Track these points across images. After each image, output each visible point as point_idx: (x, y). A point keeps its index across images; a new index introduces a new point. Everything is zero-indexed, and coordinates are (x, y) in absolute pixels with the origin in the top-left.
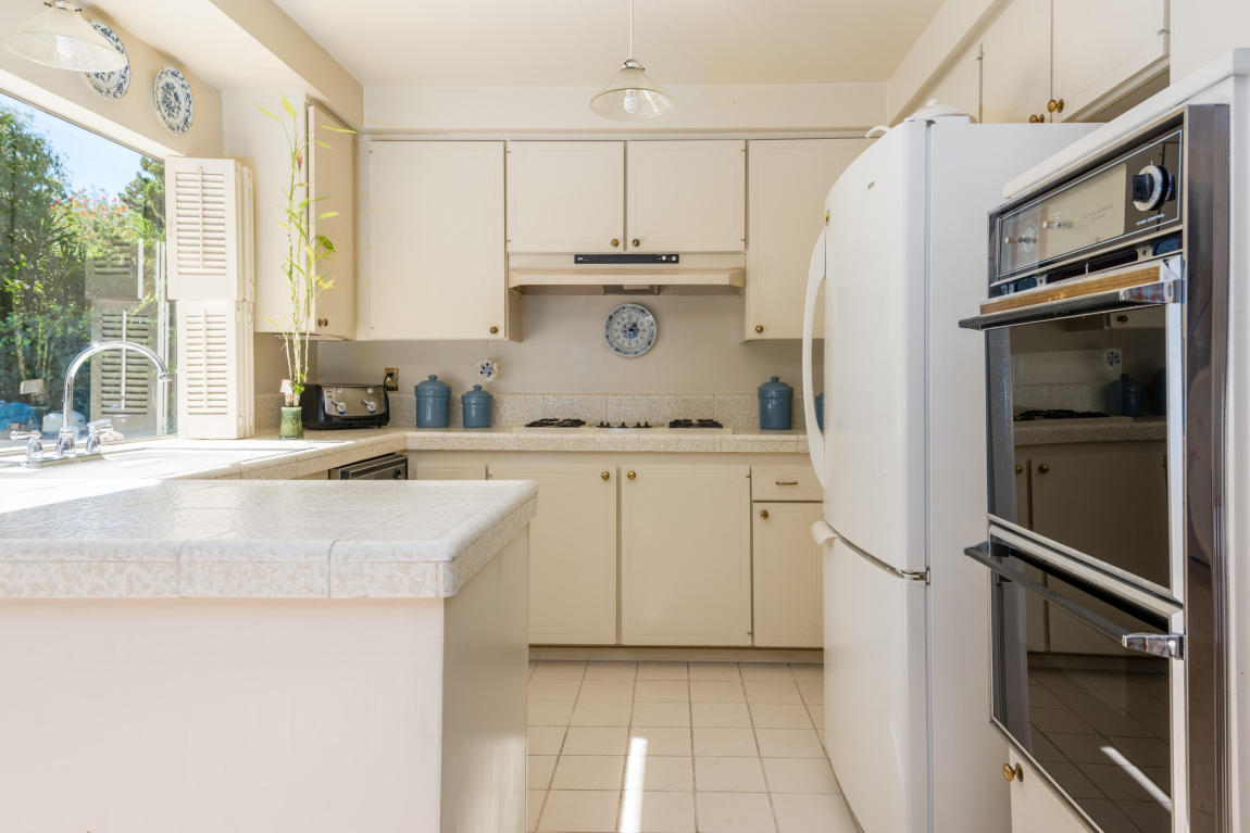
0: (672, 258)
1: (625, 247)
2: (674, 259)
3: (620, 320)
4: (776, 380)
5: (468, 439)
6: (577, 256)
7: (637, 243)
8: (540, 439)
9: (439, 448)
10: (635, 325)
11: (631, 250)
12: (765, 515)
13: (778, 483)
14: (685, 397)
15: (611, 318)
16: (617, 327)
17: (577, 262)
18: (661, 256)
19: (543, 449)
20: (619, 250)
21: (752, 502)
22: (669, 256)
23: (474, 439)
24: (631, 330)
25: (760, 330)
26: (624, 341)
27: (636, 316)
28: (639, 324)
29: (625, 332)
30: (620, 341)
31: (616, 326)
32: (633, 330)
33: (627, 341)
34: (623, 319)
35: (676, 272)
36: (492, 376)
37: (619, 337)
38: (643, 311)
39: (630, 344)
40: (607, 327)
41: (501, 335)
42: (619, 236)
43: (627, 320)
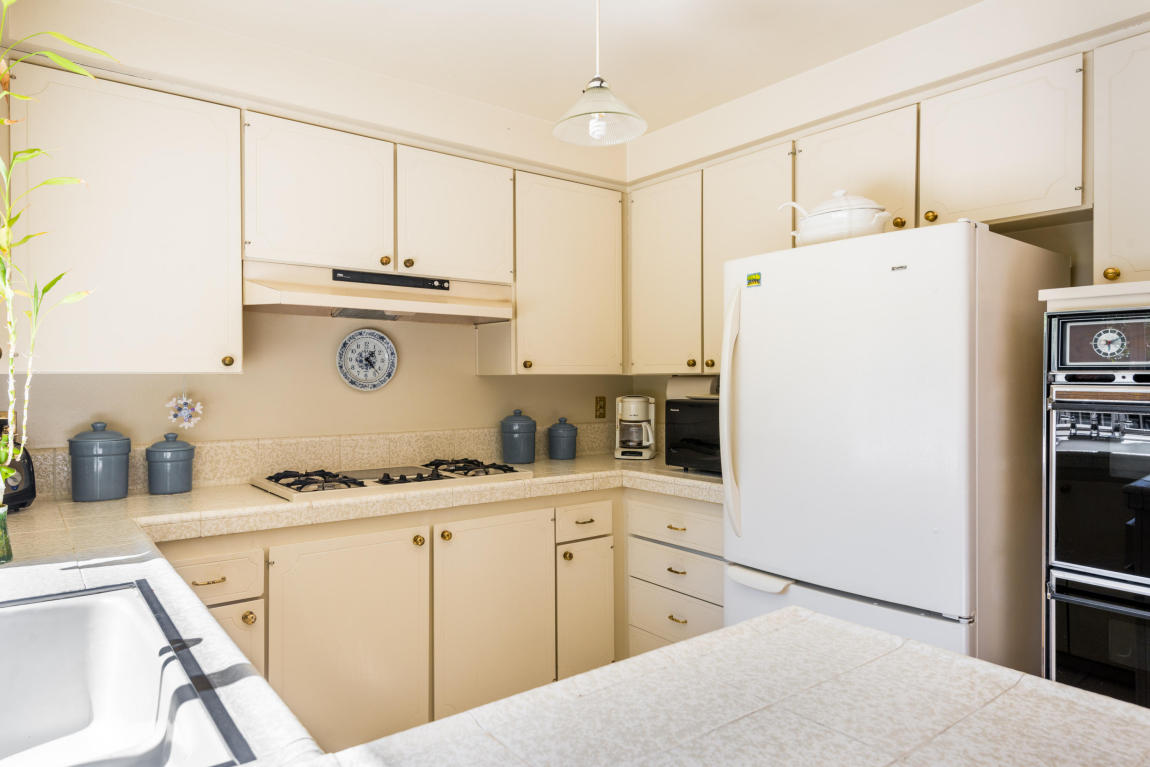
0: (443, 285)
1: (396, 266)
2: (446, 285)
3: (354, 347)
4: (518, 414)
5: (240, 517)
6: (335, 272)
7: (409, 263)
8: (340, 505)
9: (194, 535)
10: (372, 354)
11: (403, 271)
12: (568, 556)
13: (577, 523)
14: (426, 434)
15: (345, 345)
16: (352, 356)
17: (335, 278)
18: (433, 281)
19: (345, 517)
20: (389, 270)
21: (557, 545)
22: (442, 282)
23: (249, 516)
24: (367, 359)
25: (527, 365)
26: (360, 373)
27: (374, 344)
28: (376, 354)
29: (361, 361)
30: (355, 372)
31: (350, 355)
32: (369, 362)
33: (362, 373)
34: (358, 346)
35: (443, 300)
36: (194, 420)
37: (353, 367)
38: (382, 338)
39: (366, 375)
40: (341, 355)
41: (238, 367)
42: (390, 253)
43: (362, 348)
